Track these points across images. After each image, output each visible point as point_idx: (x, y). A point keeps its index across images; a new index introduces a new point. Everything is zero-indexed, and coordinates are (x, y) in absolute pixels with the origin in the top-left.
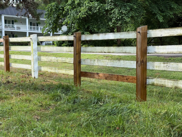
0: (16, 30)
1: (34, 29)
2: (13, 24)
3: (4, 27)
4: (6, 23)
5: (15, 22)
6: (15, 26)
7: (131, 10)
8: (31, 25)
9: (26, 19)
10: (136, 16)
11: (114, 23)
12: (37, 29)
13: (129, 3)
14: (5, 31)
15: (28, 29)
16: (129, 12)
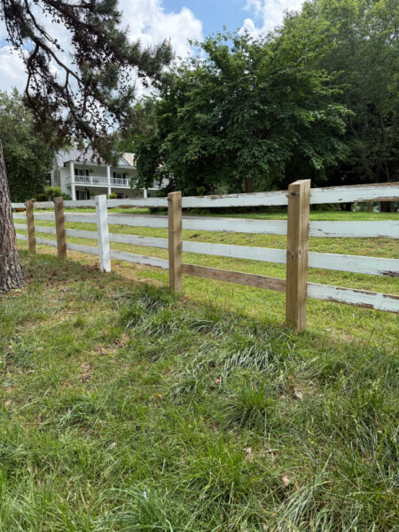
0: (91, 185)
1: (119, 182)
2: (87, 175)
3: (73, 181)
4: (76, 172)
5: (91, 172)
6: (91, 178)
7: (269, 150)
8: (114, 177)
9: (106, 169)
10: (277, 161)
11: (241, 173)
12: (125, 183)
13: (265, 138)
14: (76, 187)
15: (109, 183)
16: (265, 154)
